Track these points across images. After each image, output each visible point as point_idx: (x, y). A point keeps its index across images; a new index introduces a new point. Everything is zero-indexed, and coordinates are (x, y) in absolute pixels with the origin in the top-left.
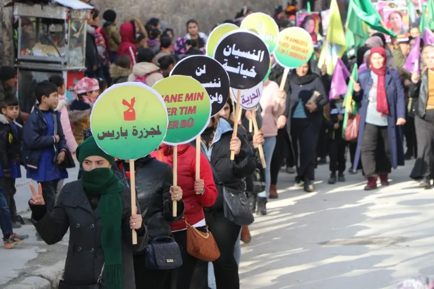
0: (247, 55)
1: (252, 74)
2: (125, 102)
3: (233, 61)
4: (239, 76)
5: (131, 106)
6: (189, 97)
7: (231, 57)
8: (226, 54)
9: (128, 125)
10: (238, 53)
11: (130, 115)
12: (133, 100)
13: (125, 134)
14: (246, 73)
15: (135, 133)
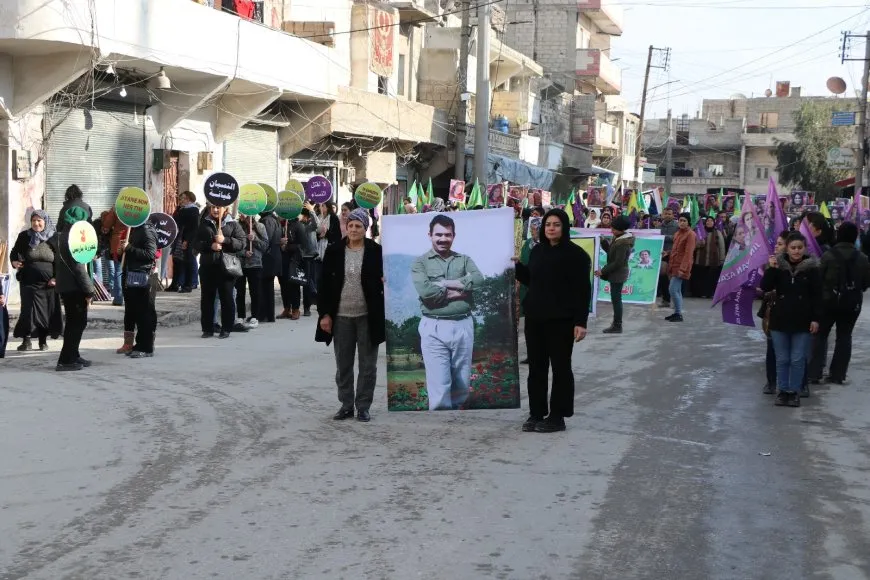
0: (225, 186)
1: (229, 197)
7: (215, 188)
8: (212, 186)
10: (219, 185)
14: (224, 197)
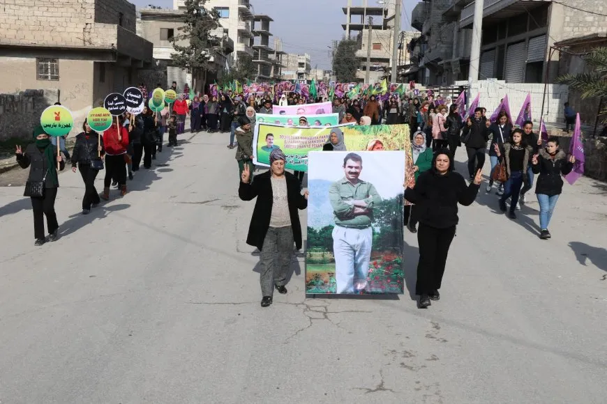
1: (137, 103)
2: (56, 113)
3: (130, 98)
4: (132, 103)
5: (58, 115)
6: (104, 115)
9: (57, 123)
10: (132, 95)
11: (57, 119)
12: (59, 113)
13: (55, 126)
14: (134, 102)
15: (60, 126)
